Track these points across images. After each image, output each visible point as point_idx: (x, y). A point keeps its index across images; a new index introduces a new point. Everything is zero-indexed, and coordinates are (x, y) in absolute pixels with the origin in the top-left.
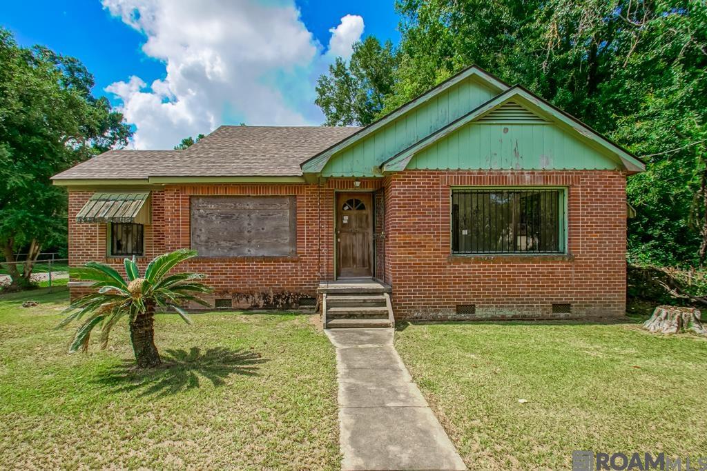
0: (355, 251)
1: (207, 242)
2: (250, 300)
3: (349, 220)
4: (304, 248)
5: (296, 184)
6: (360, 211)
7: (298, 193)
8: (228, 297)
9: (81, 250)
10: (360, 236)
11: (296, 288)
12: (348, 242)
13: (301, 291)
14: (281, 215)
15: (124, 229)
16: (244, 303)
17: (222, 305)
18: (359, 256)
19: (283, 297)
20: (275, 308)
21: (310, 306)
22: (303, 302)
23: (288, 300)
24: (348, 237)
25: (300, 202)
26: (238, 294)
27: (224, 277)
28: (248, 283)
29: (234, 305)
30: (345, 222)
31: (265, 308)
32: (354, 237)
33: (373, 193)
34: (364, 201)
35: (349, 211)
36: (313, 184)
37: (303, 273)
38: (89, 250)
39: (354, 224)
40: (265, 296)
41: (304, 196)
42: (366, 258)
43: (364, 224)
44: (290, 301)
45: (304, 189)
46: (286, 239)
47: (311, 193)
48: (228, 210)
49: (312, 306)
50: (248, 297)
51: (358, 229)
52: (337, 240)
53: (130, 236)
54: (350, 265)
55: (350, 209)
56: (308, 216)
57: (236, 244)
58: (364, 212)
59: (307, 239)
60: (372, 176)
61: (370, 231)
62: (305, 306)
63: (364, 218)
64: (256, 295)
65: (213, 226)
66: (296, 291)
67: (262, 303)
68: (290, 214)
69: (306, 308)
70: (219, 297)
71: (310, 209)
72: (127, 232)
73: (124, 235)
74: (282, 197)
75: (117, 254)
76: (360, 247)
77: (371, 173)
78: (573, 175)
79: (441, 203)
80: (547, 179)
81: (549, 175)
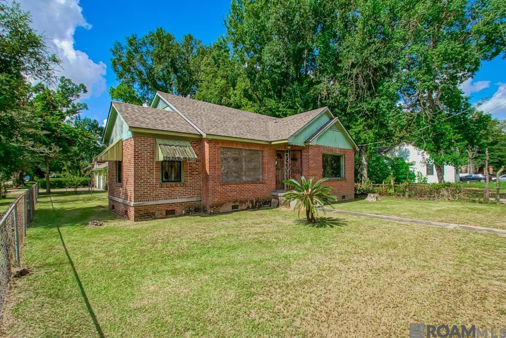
0: (279, 178)
1: (227, 173)
2: (246, 205)
4: (266, 176)
5: (266, 145)
7: (264, 149)
8: (237, 204)
9: (143, 179)
13: (265, 198)
14: (257, 160)
15: (170, 164)
16: (244, 207)
17: (235, 208)
18: (280, 180)
19: (259, 201)
20: (256, 208)
21: (268, 205)
22: (266, 203)
25: (264, 153)
26: (242, 202)
27: (235, 193)
28: (246, 195)
29: (239, 208)
31: (252, 208)
32: (279, 171)
34: (282, 154)
37: (266, 189)
38: (148, 179)
39: (279, 165)
40: (252, 202)
41: (266, 151)
43: (282, 165)
44: (261, 203)
45: (266, 148)
47: (268, 150)
48: (236, 156)
50: (245, 203)
51: (280, 167)
52: (276, 173)
53: (173, 169)
55: (277, 158)
56: (267, 161)
57: (239, 175)
58: (282, 159)
59: (267, 172)
63: (282, 162)
64: (249, 202)
65: (230, 164)
66: (263, 198)
67: (251, 206)
68: (260, 159)
70: (233, 205)
71: (268, 157)
72: (172, 167)
73: (170, 169)
74: (258, 150)
75: (165, 182)
76: (281, 176)
77: (302, 145)
78: (345, 151)
79: (320, 158)
80: (341, 151)
81: (341, 150)
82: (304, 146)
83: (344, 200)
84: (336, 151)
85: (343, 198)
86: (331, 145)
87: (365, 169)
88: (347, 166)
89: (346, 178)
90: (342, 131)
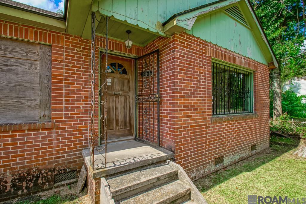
0: (117, 113)
3: (112, 83)
4: (62, 111)
5: (52, 31)
6: (123, 76)
7: (54, 42)
10: (123, 99)
11: (49, 163)
12: (111, 105)
13: (56, 165)
14: (27, 67)
18: (121, 118)
19: (30, 177)
21: (68, 181)
22: (58, 178)
23: (37, 180)
24: (111, 100)
25: (56, 54)
30: (109, 84)
32: (117, 99)
33: (136, 59)
34: (126, 66)
35: (112, 75)
36: (75, 37)
37: (60, 143)
39: (117, 88)
41: (62, 48)
42: (128, 119)
43: (126, 88)
44: (40, 181)
45: (62, 39)
46: (35, 100)
47: (72, 46)
49: (72, 181)
51: (121, 92)
52: (101, 102)
54: (113, 127)
55: (112, 72)
56: (68, 73)
58: (126, 76)
59: (66, 100)
60: (156, 31)
61: (132, 94)
62: (63, 183)
63: (126, 81)
66: (49, 167)
68: (41, 67)
69: (63, 185)
71: (71, 65)
74: (29, 43)
76: (123, 109)
77: (154, 29)
78: (256, 64)
79: (207, 71)
80: (249, 65)
81: (250, 62)
82: (161, 33)
83: (254, 152)
84: (240, 62)
85: (252, 149)
86: (232, 48)
87: (278, 99)
88: (260, 93)
89: (259, 112)
90: (252, 28)
